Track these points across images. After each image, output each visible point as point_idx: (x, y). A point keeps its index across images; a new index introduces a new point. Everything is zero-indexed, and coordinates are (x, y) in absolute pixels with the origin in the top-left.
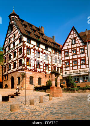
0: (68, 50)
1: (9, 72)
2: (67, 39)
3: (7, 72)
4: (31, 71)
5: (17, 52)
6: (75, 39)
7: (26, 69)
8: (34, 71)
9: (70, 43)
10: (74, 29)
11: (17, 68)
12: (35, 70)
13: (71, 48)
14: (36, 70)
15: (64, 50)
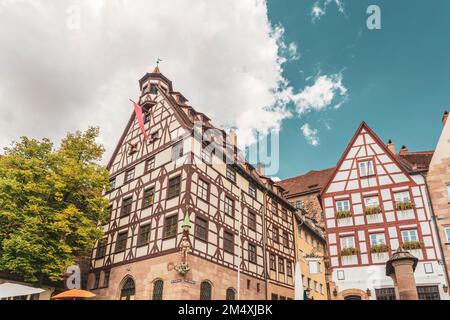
0: (347, 196)
1: (119, 258)
2: (343, 158)
3: (109, 260)
4: (205, 259)
5: (160, 191)
6: (373, 159)
7: (193, 249)
8: (217, 263)
9: (355, 173)
10: (363, 131)
11: (155, 247)
12: (218, 259)
13: (360, 190)
14: (222, 260)
15: (332, 195)
